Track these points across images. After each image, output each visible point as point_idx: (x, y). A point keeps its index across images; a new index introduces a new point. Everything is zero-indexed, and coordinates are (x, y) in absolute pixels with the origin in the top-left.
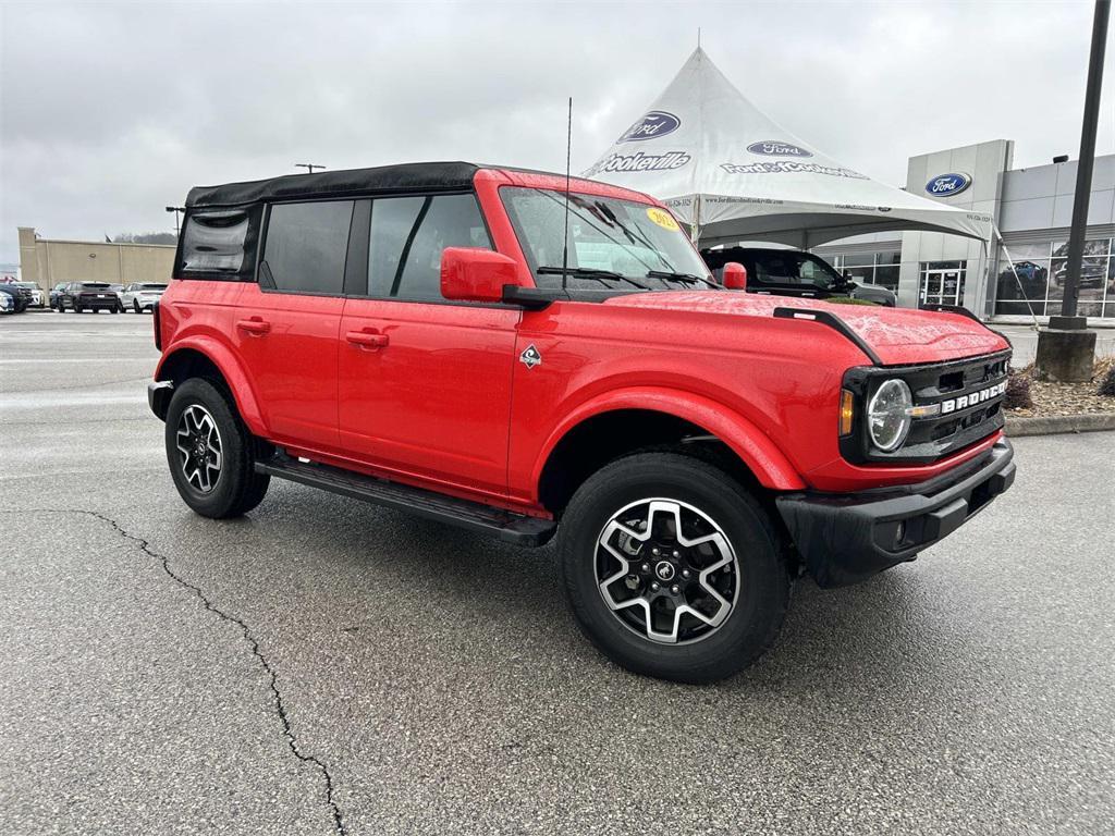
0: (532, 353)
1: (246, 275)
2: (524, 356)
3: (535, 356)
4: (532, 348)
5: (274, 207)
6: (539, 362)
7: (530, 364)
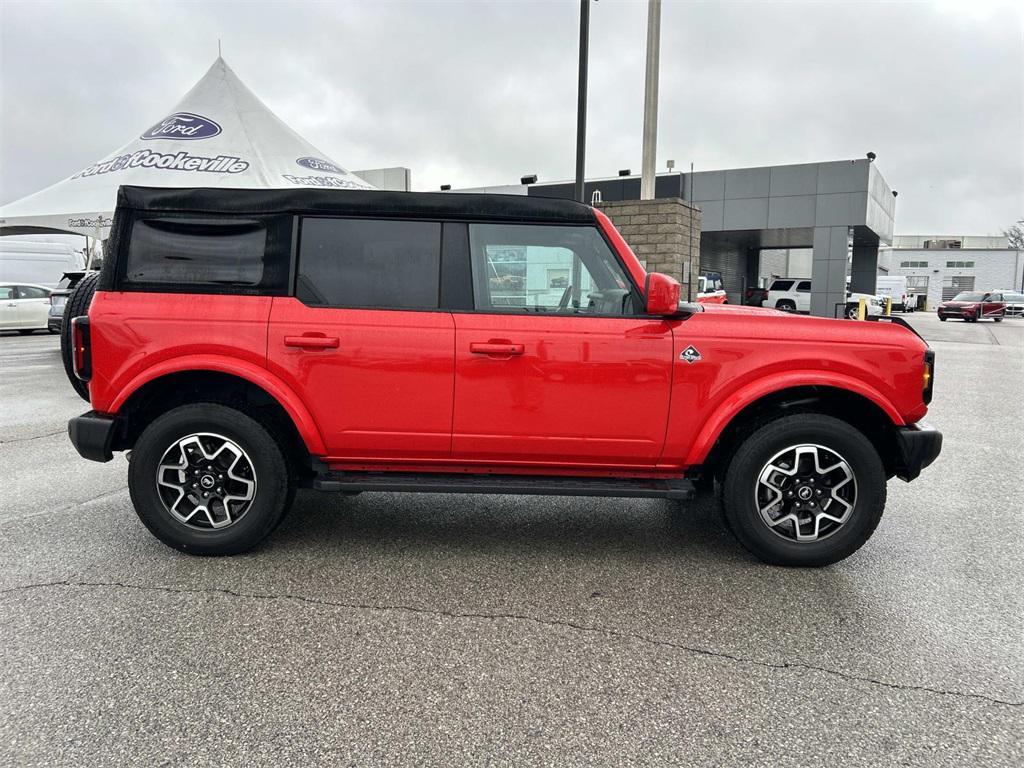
0: (691, 352)
1: (272, 288)
2: (684, 354)
3: (695, 354)
4: (691, 348)
5: (305, 220)
6: (699, 358)
7: (691, 361)
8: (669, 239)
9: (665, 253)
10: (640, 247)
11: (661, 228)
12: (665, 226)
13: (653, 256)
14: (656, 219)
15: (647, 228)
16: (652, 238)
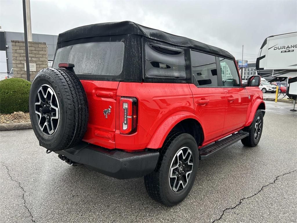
6: (250, 98)
8: (44, 57)
9: (43, 61)
10: (33, 58)
11: (40, 52)
12: (42, 52)
13: (38, 62)
14: (38, 49)
15: (35, 52)
16: (37, 56)
